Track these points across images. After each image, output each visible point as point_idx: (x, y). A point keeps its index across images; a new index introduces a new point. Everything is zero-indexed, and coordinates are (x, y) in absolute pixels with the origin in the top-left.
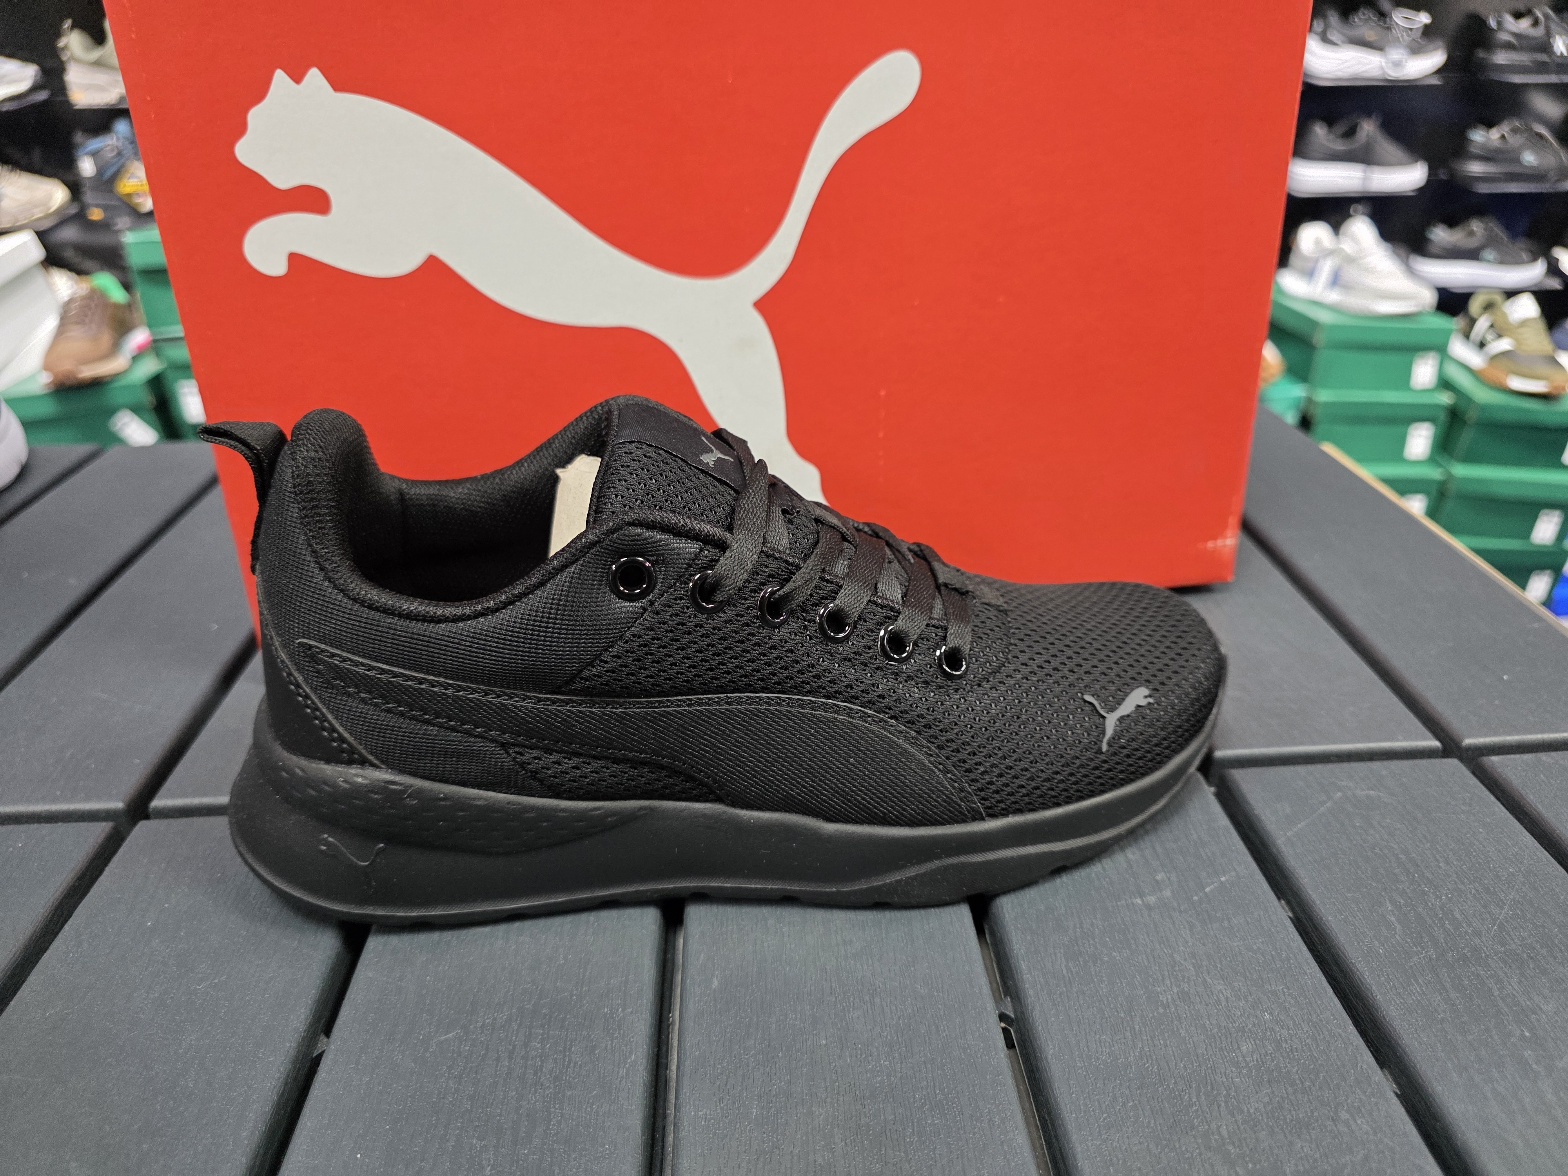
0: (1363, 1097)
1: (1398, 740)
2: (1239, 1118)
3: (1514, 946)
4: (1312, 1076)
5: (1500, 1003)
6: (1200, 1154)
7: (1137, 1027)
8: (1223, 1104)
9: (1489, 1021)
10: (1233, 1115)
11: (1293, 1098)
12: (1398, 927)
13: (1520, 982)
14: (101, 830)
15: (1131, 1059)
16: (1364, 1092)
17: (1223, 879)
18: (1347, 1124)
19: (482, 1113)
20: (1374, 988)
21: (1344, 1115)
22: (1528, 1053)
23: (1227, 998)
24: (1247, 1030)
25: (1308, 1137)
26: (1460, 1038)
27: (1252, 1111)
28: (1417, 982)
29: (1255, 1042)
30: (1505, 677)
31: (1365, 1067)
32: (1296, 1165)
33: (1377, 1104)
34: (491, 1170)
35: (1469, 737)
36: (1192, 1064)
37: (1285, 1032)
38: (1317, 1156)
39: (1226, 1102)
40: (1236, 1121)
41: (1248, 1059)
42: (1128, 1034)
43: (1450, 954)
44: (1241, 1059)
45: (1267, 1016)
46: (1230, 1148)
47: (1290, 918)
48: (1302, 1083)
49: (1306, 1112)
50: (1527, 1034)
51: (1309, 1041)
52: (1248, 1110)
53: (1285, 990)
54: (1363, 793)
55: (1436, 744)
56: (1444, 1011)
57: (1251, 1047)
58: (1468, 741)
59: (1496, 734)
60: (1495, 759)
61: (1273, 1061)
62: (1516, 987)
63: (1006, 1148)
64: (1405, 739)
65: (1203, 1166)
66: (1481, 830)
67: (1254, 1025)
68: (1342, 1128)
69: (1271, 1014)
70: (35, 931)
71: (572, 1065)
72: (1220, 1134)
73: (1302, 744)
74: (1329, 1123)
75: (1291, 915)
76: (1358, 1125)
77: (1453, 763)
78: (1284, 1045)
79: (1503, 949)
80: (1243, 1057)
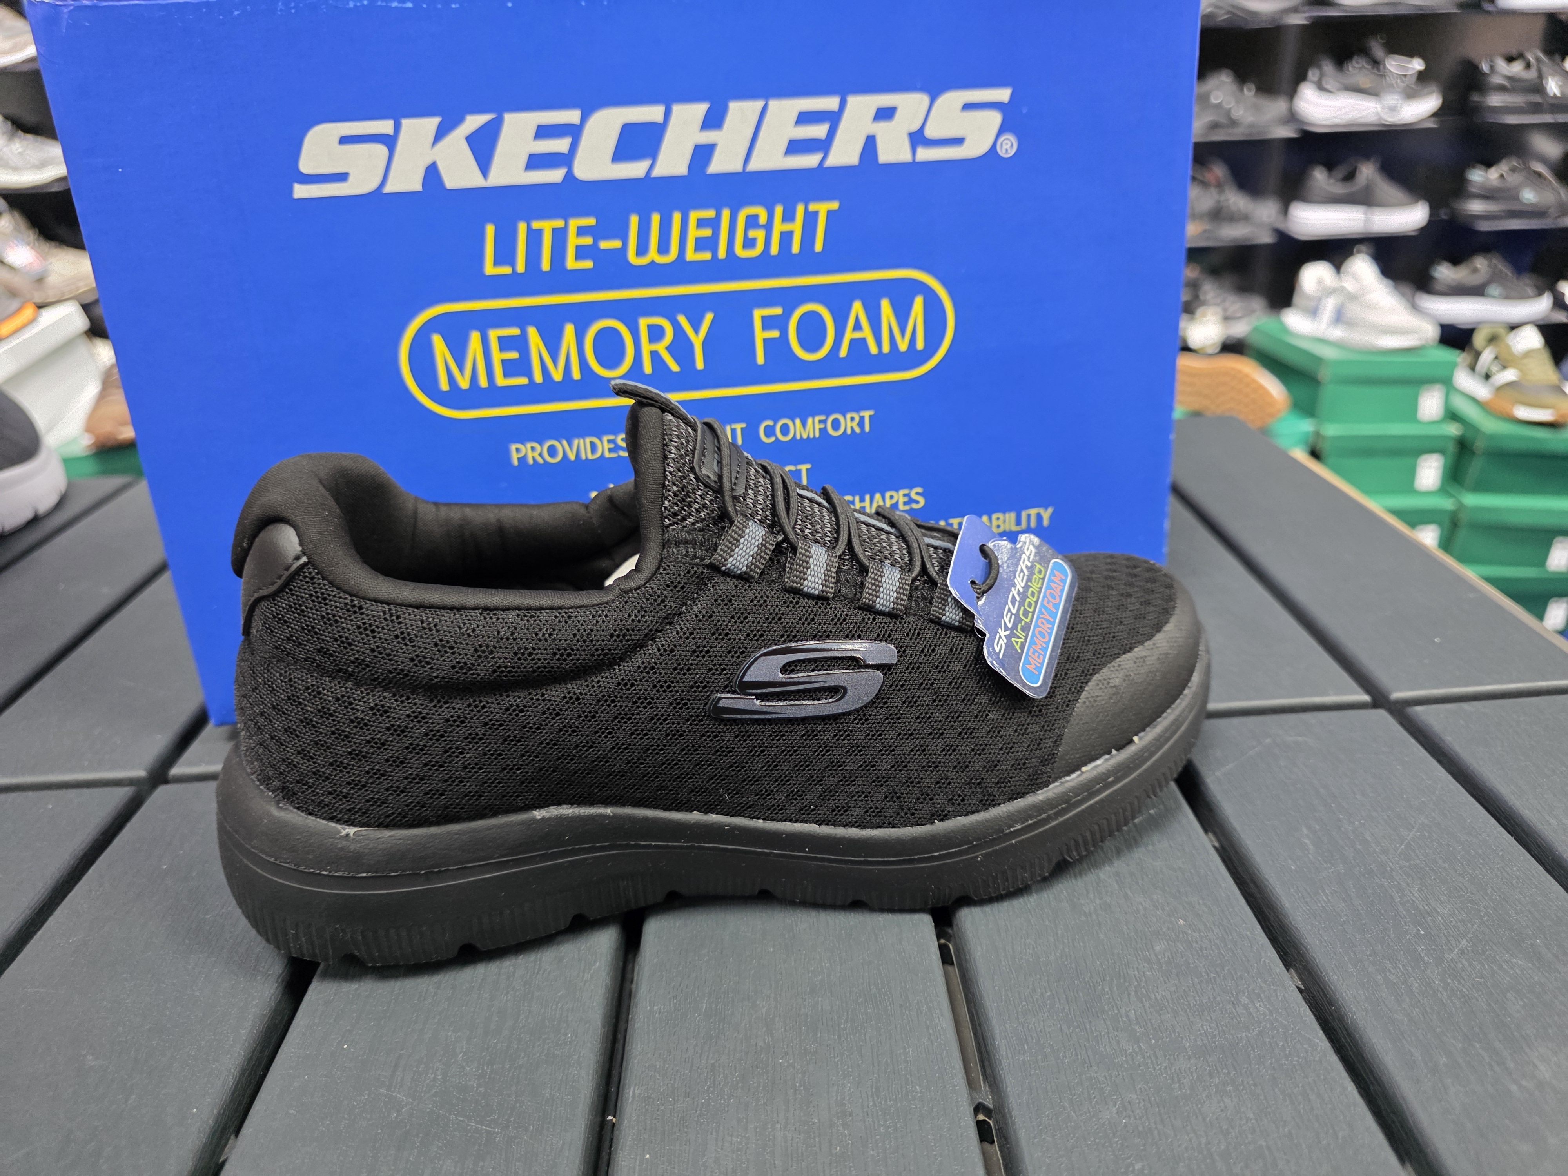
0: (1263, 985)
1: (1328, 695)
2: (1147, 1005)
3: (1418, 862)
4: (1218, 969)
5: (1400, 908)
6: (1108, 1033)
7: (1060, 932)
8: (1133, 993)
9: (1388, 922)
10: (1142, 1002)
11: (1198, 987)
12: (1311, 847)
13: (1420, 890)
14: (122, 794)
15: (1052, 958)
16: (1265, 982)
17: (1152, 812)
18: (1246, 1007)
19: (458, 1010)
20: (1283, 897)
21: (1244, 1000)
22: (1421, 948)
23: (1145, 909)
24: (1161, 933)
25: (1209, 1018)
26: (1358, 937)
27: (1159, 998)
28: (1324, 891)
29: (1168, 943)
30: (1437, 640)
31: (1267, 961)
32: (1195, 1040)
33: (1275, 991)
34: (463, 1056)
35: (1398, 691)
36: (1108, 961)
37: (1196, 935)
38: (1216, 1032)
39: (1136, 992)
40: (1144, 1006)
41: (1159, 957)
42: (1051, 939)
43: (1358, 869)
44: (1153, 956)
45: (1181, 922)
46: (1137, 1027)
47: (1215, 847)
48: (1208, 975)
49: (1209, 998)
50: (1422, 932)
51: (1217, 942)
52: (1156, 998)
53: (1200, 901)
54: (1292, 739)
55: (1366, 698)
56: (1346, 915)
57: (1163, 946)
58: (1396, 695)
59: (1422, 687)
60: (1419, 709)
61: (1182, 958)
62: (1416, 895)
63: (931, 1031)
64: (1336, 694)
65: (1110, 1042)
66: (1398, 767)
67: (1168, 928)
68: (1240, 1010)
69: (1185, 920)
70: (62, 876)
71: (541, 972)
72: (1127, 1016)
74: (1229, 1007)
75: (1217, 844)
76: (1256, 1008)
77: (1382, 713)
78: (1194, 945)
79: (1408, 864)
80: (1156, 956)
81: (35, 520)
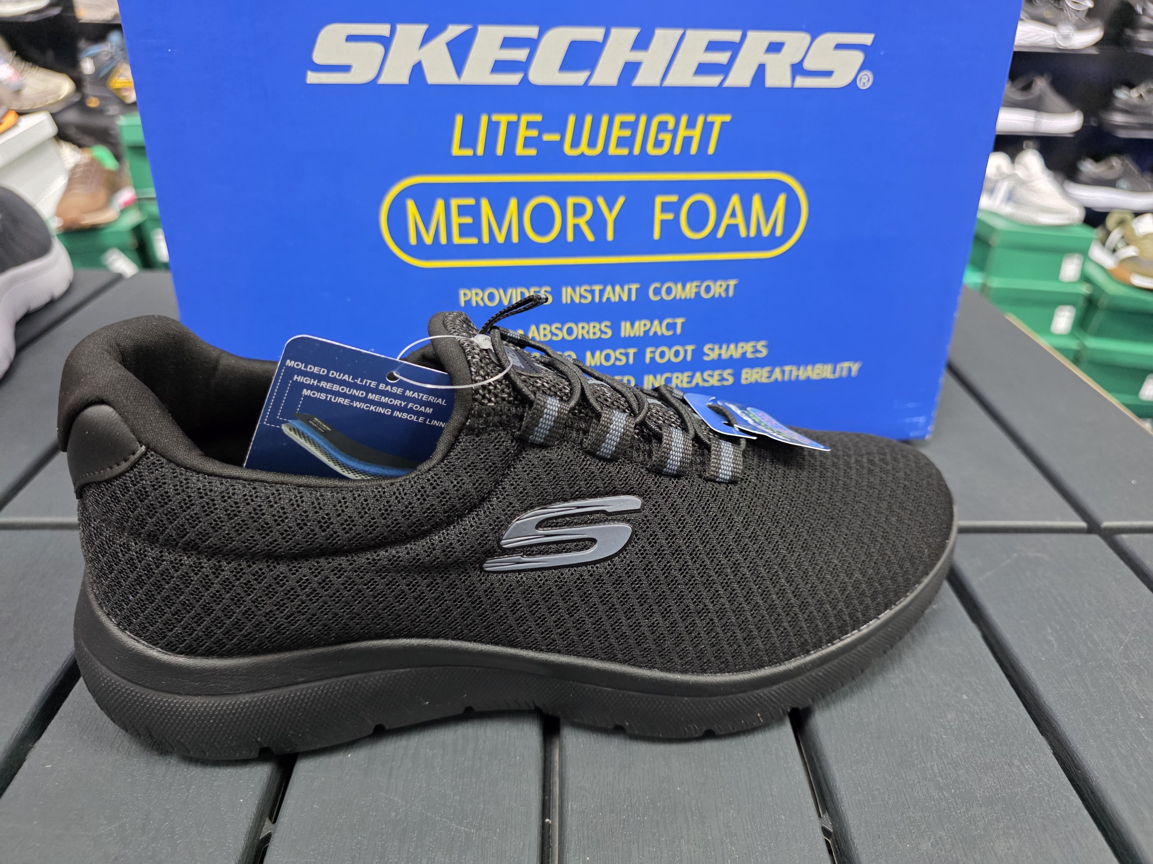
0: (1029, 751)
1: (1057, 521)
2: (945, 761)
3: (1134, 660)
4: (995, 737)
5: (1124, 696)
6: (919, 782)
7: (876, 700)
8: (935, 752)
9: (1116, 708)
10: (941, 759)
11: (982, 750)
12: (1055, 644)
13: (1137, 683)
16: (1030, 749)
18: (1018, 768)
20: (1038, 683)
21: (1017, 762)
22: (1142, 729)
23: (937, 685)
24: (951, 705)
25: (992, 775)
26: (1096, 717)
27: (954, 756)
28: (1067, 679)
29: (956, 713)
30: (1133, 482)
31: (1031, 732)
32: (984, 792)
33: (1039, 756)
34: (440, 770)
35: (1107, 521)
36: (914, 725)
37: (976, 708)
38: (998, 787)
39: (937, 752)
40: (944, 762)
41: (952, 724)
42: (870, 704)
43: (1091, 663)
44: (946, 723)
45: (965, 697)
46: (940, 779)
48: (988, 741)
49: (991, 759)
50: (1142, 717)
51: (993, 714)
52: (952, 756)
53: (977, 681)
54: (1032, 554)
55: (1083, 524)
56: (1085, 700)
57: (953, 716)
58: (1106, 524)
59: (1125, 519)
60: (1125, 537)
61: (968, 726)
62: (1135, 687)
63: (788, 772)
64: (1061, 520)
65: (921, 789)
66: (1113, 583)
67: (956, 702)
68: (1015, 770)
69: (967, 696)
72: (932, 770)
73: (989, 520)
74: (1006, 767)
75: (981, 634)
76: (1026, 769)
77: (1095, 539)
78: (976, 716)
79: (1126, 662)
80: (948, 722)
81: (52, 303)
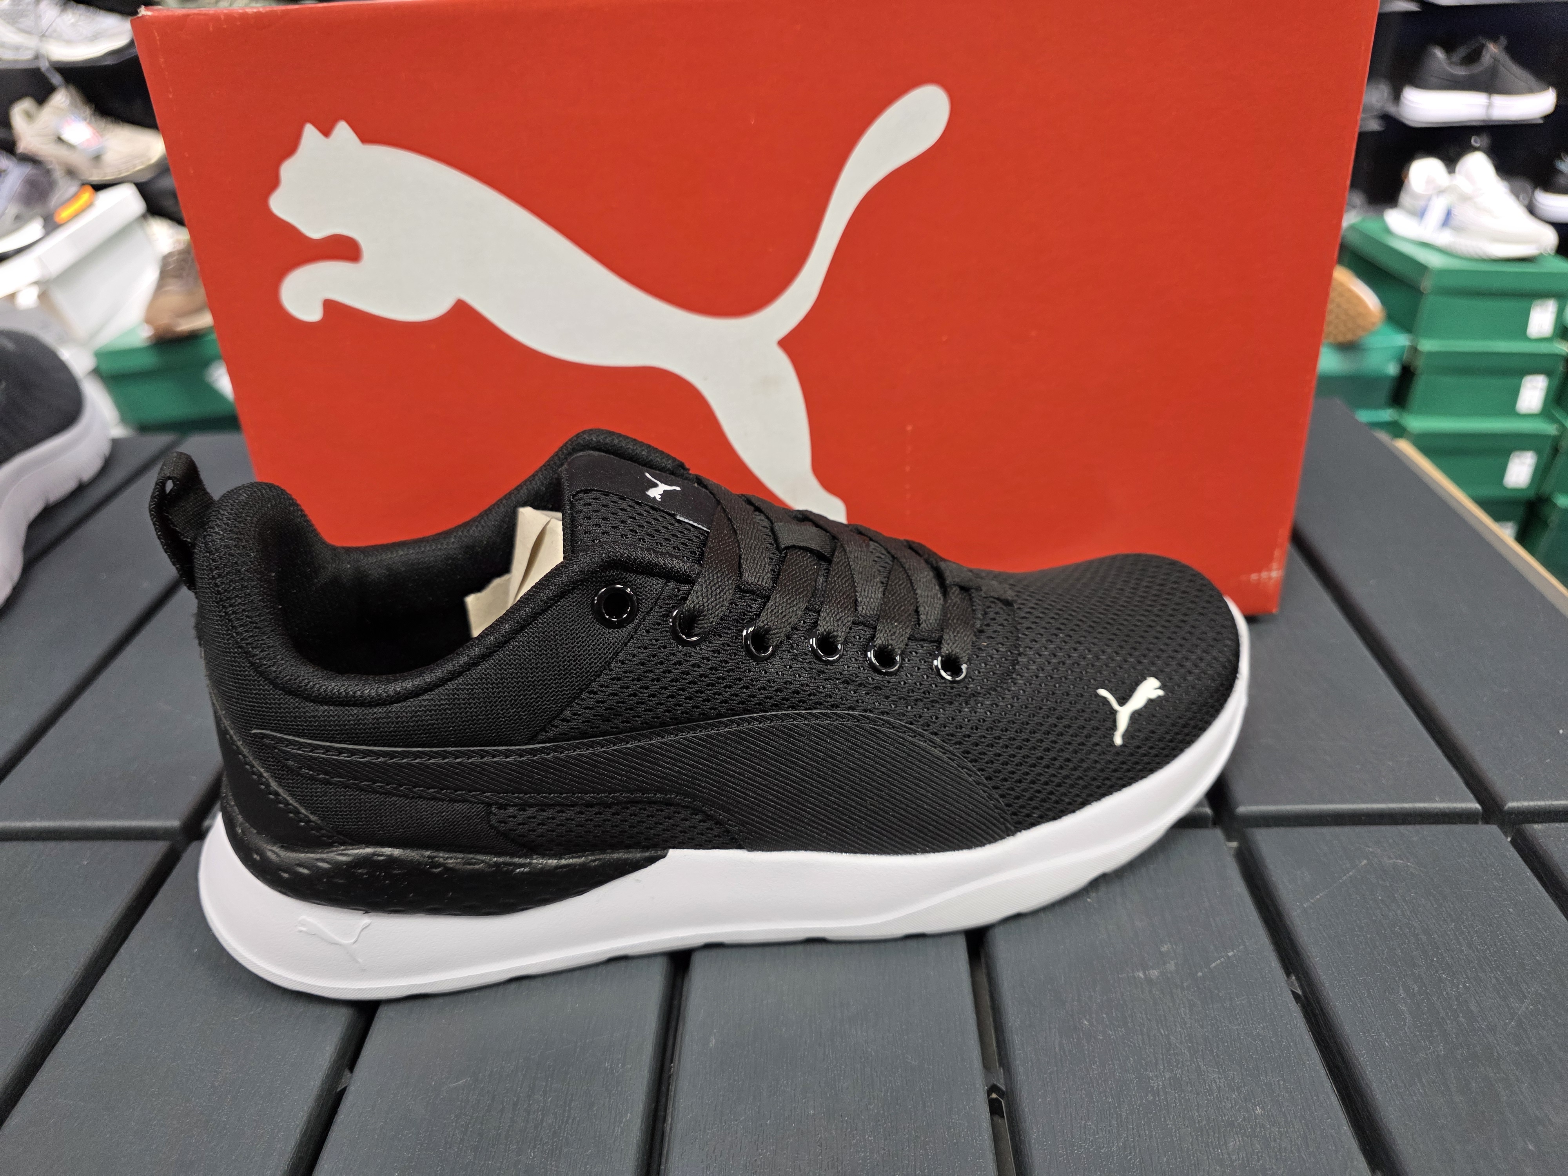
1: (1436, 801)
3: (1530, 1046)
5: (1507, 1110)
7: (1124, 1114)
9: (1492, 1130)
12: (1409, 1017)
13: (1530, 1088)
14: (156, 850)
15: (1115, 1148)
17: (1230, 954)
19: (483, 1165)
20: (1375, 1085)
23: (1219, 1088)
24: (1236, 1124)
26: (1458, 1147)
28: (1420, 1080)
29: (1242, 1139)
30: (1561, 731)
35: (1513, 800)
36: (1176, 1159)
37: (1275, 1130)
41: (1234, 1158)
42: (1114, 1122)
43: (1459, 1052)
44: (1226, 1156)
45: (1259, 1110)
47: (1295, 994)
50: (1531, 1147)
51: (1299, 1142)
53: (1281, 1083)
54: (1391, 861)
55: (1477, 806)
56: (1445, 1116)
57: (1238, 1143)
58: (1512, 805)
59: (1542, 798)
60: (1538, 826)
61: (1259, 1161)
62: (1525, 1093)
64: (1443, 800)
66: (1511, 910)
67: (1244, 1119)
69: (1263, 1108)
70: (95, 952)
71: (570, 1121)
73: (1332, 802)
75: (1298, 992)
78: (1272, 1144)
79: (1517, 1049)
80: (1229, 1154)
